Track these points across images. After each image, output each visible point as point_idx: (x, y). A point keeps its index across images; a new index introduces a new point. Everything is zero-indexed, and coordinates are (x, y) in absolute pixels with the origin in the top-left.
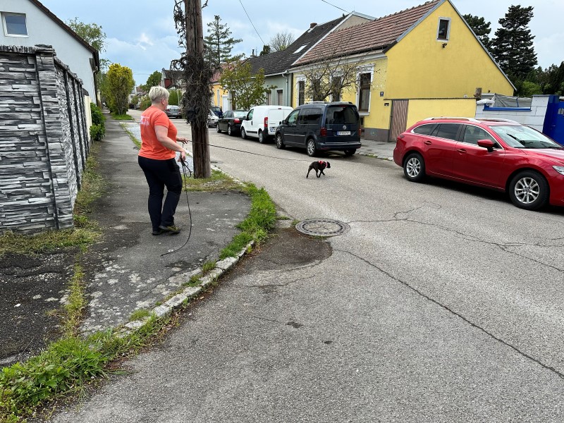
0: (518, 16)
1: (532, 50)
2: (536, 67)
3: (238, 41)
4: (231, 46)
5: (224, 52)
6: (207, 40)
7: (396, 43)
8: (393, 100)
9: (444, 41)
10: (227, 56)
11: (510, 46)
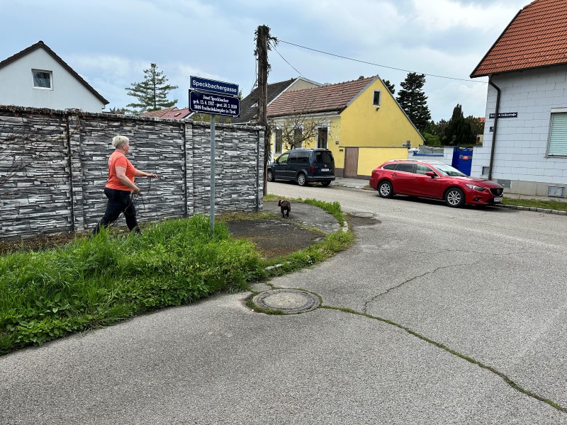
0: (414, 81)
1: (426, 108)
2: (430, 121)
3: (175, 88)
4: (166, 92)
5: (160, 97)
6: (143, 85)
7: (346, 107)
8: (346, 147)
9: (378, 107)
10: (164, 101)
11: (410, 104)
